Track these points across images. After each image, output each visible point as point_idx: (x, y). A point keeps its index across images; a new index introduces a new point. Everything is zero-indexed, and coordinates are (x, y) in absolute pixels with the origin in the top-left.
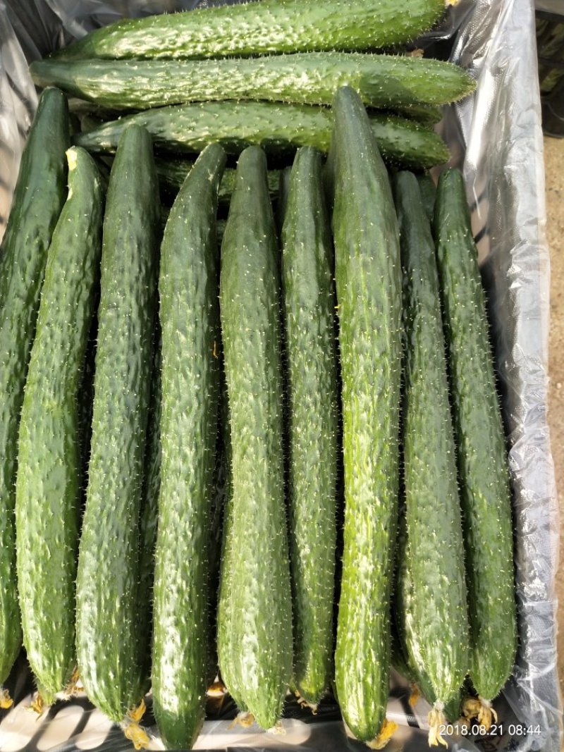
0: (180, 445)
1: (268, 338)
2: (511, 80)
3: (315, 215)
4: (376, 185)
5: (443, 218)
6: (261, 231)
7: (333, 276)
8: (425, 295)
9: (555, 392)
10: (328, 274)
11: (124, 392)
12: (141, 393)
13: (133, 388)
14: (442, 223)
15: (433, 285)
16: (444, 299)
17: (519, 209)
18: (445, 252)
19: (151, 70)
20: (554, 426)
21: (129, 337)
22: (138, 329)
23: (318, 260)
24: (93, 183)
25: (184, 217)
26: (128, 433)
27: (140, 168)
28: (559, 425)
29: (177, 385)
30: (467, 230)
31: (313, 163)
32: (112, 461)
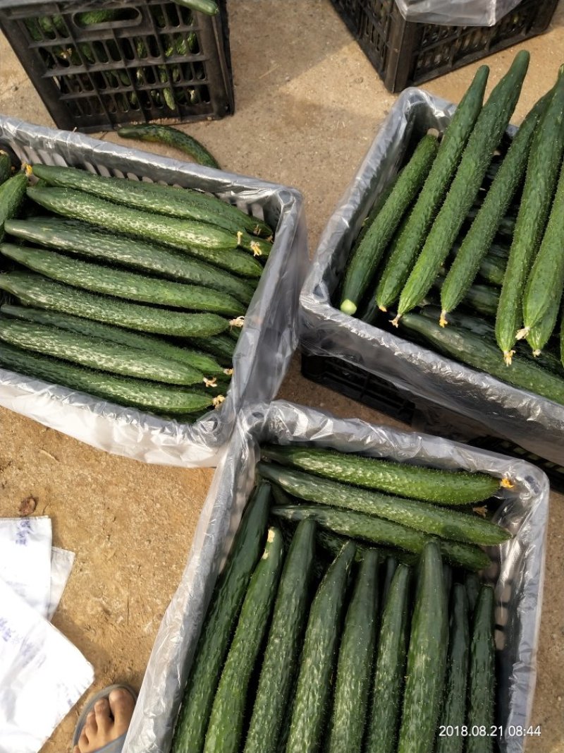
0: (303, 737)
1: (364, 686)
2: (529, 556)
3: (403, 614)
4: (440, 613)
5: (478, 622)
6: (371, 617)
7: (407, 654)
8: (458, 680)
9: (556, 703)
10: (404, 652)
11: (277, 693)
12: (285, 695)
13: (281, 693)
14: (477, 626)
15: (464, 672)
16: (469, 680)
17: (522, 638)
18: (475, 647)
19: (324, 489)
20: (551, 730)
21: (285, 658)
22: (290, 655)
23: (399, 644)
24: (280, 552)
25: (329, 595)
26: (275, 721)
27: (308, 550)
28: (555, 731)
29: (308, 699)
30: (490, 635)
31: (407, 579)
32: (264, 737)
